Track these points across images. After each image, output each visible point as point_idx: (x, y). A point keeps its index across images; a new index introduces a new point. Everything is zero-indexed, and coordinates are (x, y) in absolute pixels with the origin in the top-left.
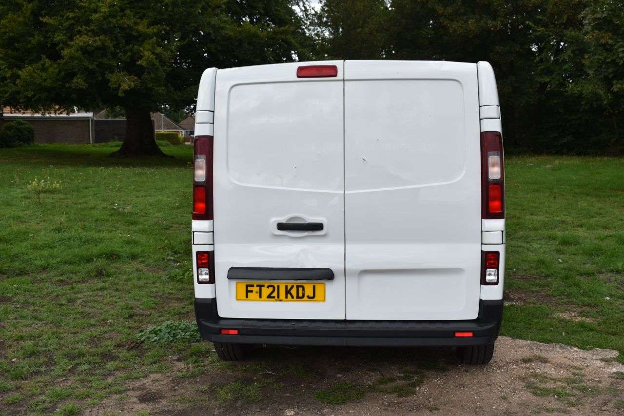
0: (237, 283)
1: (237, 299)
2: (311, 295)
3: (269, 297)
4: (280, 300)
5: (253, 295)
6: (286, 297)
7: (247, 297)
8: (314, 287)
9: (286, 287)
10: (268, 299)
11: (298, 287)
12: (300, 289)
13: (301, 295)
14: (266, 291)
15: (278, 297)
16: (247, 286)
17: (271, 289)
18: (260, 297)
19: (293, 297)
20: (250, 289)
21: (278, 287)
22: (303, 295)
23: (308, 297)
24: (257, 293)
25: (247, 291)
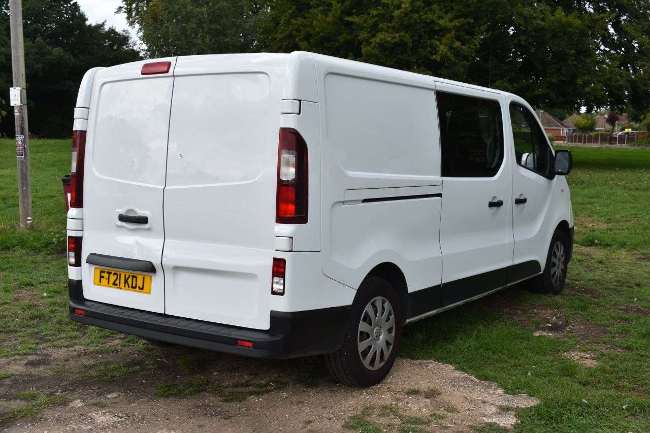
0: (95, 268)
1: (94, 284)
2: (141, 287)
3: (114, 284)
4: (121, 288)
5: (104, 281)
6: (125, 286)
7: (100, 282)
8: (144, 278)
9: (125, 275)
10: (114, 286)
11: (133, 277)
12: (134, 279)
13: (134, 285)
14: (113, 278)
15: (120, 285)
16: (101, 272)
17: (116, 276)
18: (109, 283)
19: (129, 287)
20: (103, 274)
21: (120, 274)
22: (136, 285)
23: (139, 287)
24: (106, 279)
25: (101, 277)
